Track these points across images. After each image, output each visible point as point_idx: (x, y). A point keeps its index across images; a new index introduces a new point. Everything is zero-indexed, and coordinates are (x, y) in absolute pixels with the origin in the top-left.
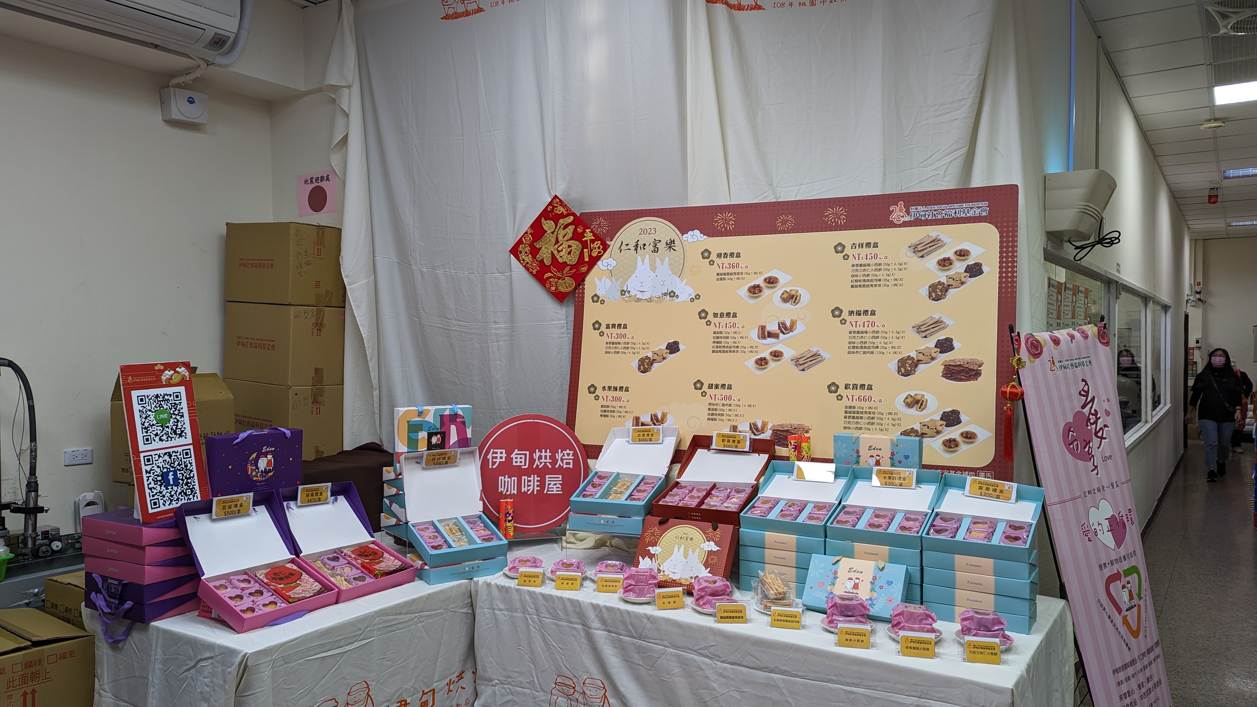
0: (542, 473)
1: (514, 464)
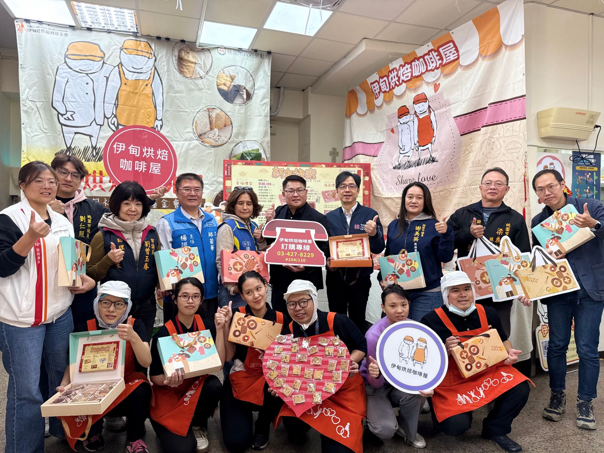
0: (148, 161)
1: (130, 153)
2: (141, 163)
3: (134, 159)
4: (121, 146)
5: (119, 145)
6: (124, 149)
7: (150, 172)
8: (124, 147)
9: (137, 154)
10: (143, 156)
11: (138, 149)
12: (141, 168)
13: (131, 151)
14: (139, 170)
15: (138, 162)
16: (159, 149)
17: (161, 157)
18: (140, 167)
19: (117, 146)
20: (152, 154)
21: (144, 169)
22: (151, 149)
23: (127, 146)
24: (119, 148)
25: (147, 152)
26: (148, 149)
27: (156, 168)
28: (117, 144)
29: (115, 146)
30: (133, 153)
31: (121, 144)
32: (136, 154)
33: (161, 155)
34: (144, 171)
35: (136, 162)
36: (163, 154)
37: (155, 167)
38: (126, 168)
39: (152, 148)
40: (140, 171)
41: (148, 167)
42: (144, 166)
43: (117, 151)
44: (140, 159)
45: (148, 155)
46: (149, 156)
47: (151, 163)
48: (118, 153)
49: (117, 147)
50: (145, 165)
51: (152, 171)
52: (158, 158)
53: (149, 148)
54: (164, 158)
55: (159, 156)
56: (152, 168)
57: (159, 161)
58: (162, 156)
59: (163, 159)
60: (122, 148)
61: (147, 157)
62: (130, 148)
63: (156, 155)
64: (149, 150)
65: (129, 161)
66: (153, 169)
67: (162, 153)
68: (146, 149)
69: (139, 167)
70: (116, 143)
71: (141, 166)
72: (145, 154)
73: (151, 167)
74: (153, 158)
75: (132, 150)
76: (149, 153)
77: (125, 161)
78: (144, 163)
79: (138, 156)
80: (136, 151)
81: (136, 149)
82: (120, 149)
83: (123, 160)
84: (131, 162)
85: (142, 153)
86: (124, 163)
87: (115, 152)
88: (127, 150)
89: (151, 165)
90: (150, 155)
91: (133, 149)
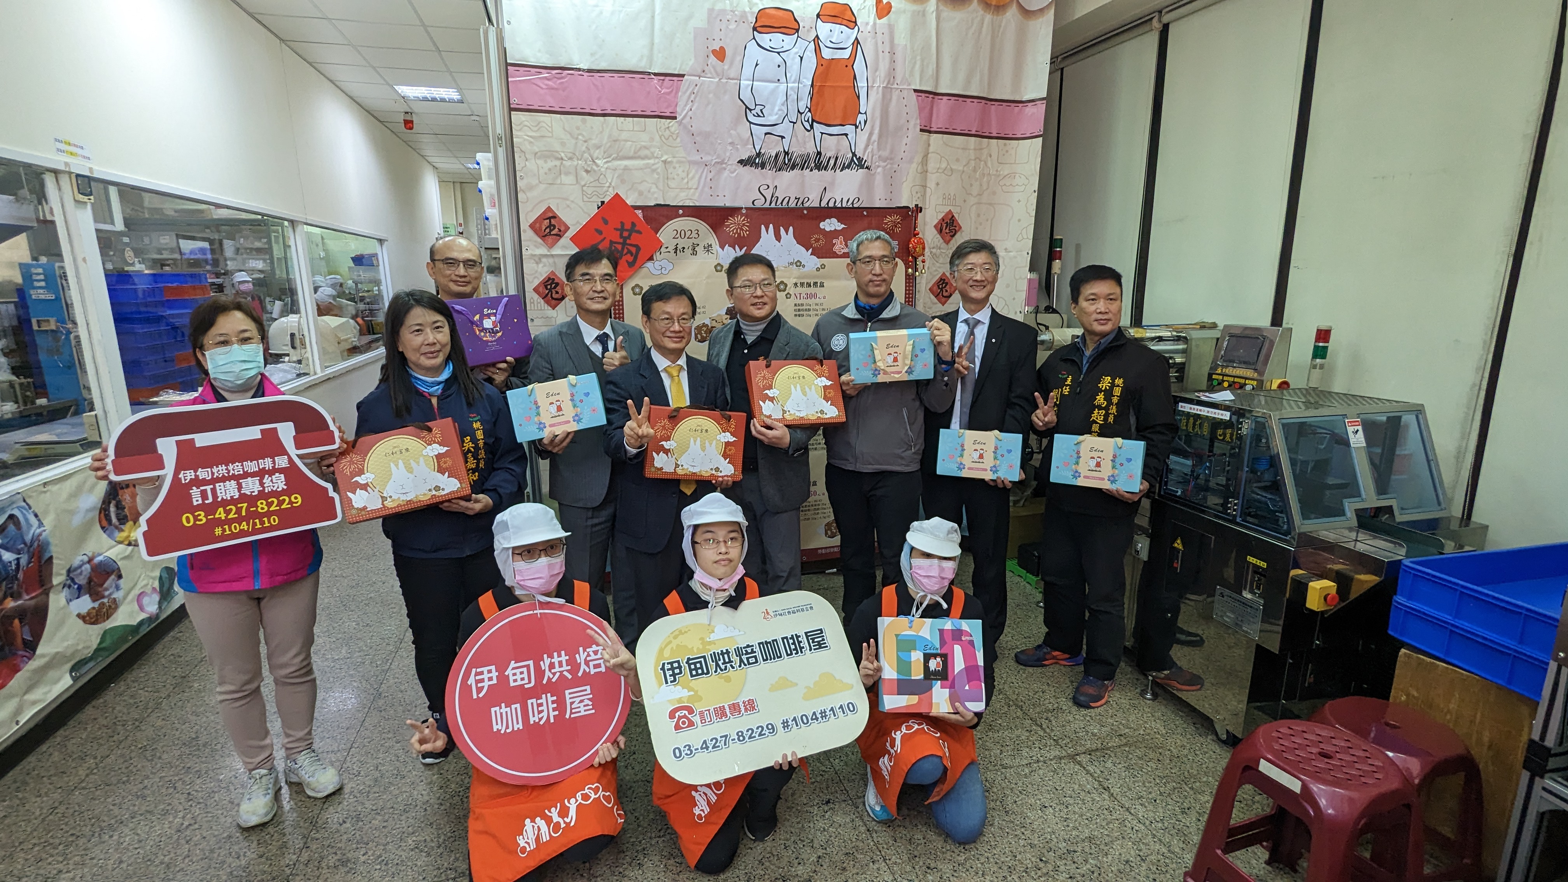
0: (557, 689)
1: (512, 684)
2: (543, 701)
3: (522, 695)
4: (486, 676)
5: (482, 673)
6: (495, 681)
7: (567, 716)
8: (494, 674)
9: (530, 682)
10: (545, 682)
11: (528, 666)
12: (545, 714)
13: (511, 678)
14: (540, 719)
15: (534, 701)
16: (581, 649)
17: (589, 667)
18: (542, 711)
19: (478, 678)
20: (565, 667)
21: (552, 714)
22: (559, 656)
23: (501, 669)
24: (482, 681)
25: (552, 666)
26: (552, 657)
27: (581, 701)
28: (477, 674)
29: (471, 681)
30: (519, 683)
31: (485, 669)
32: (526, 681)
33: (587, 663)
34: (552, 720)
35: (529, 702)
36: (593, 657)
37: (578, 700)
38: (507, 727)
39: (563, 653)
40: (542, 723)
41: (561, 705)
42: (551, 706)
43: (479, 690)
44: (537, 692)
45: (554, 674)
46: (558, 675)
47: (567, 692)
48: (481, 695)
49: (477, 682)
50: (553, 702)
51: (571, 713)
52: (580, 674)
53: (555, 654)
54: (596, 666)
55: (583, 667)
56: (572, 703)
57: (586, 679)
58: (591, 664)
59: (593, 671)
60: (490, 679)
61: (554, 680)
62: (509, 672)
63: (574, 666)
64: (556, 660)
65: (513, 706)
66: (573, 706)
67: (588, 655)
68: (547, 661)
69: (540, 712)
70: (474, 670)
71: (544, 708)
72: (548, 674)
73: (568, 702)
74: (570, 677)
75: (514, 674)
76: (557, 669)
77: (504, 710)
78: (550, 699)
79: (532, 684)
80: (525, 675)
81: (525, 670)
82: (486, 684)
83: (497, 708)
84: (518, 706)
85: (540, 673)
86: (501, 714)
87: (475, 697)
88: (503, 679)
89: (568, 696)
90: (561, 672)
91: (518, 671)
